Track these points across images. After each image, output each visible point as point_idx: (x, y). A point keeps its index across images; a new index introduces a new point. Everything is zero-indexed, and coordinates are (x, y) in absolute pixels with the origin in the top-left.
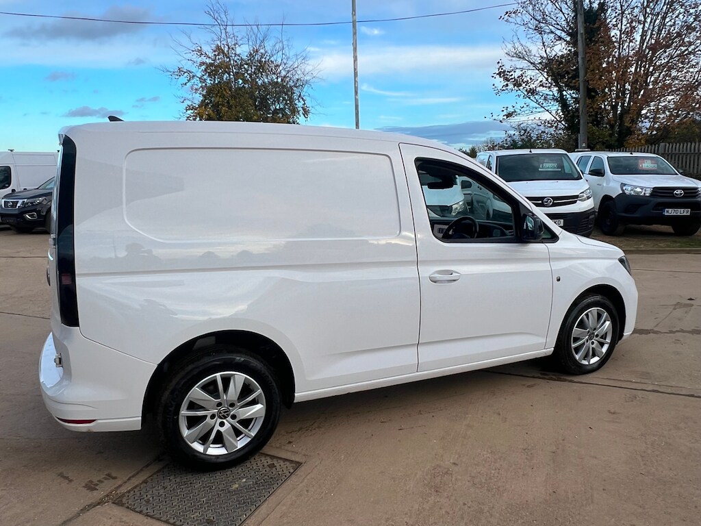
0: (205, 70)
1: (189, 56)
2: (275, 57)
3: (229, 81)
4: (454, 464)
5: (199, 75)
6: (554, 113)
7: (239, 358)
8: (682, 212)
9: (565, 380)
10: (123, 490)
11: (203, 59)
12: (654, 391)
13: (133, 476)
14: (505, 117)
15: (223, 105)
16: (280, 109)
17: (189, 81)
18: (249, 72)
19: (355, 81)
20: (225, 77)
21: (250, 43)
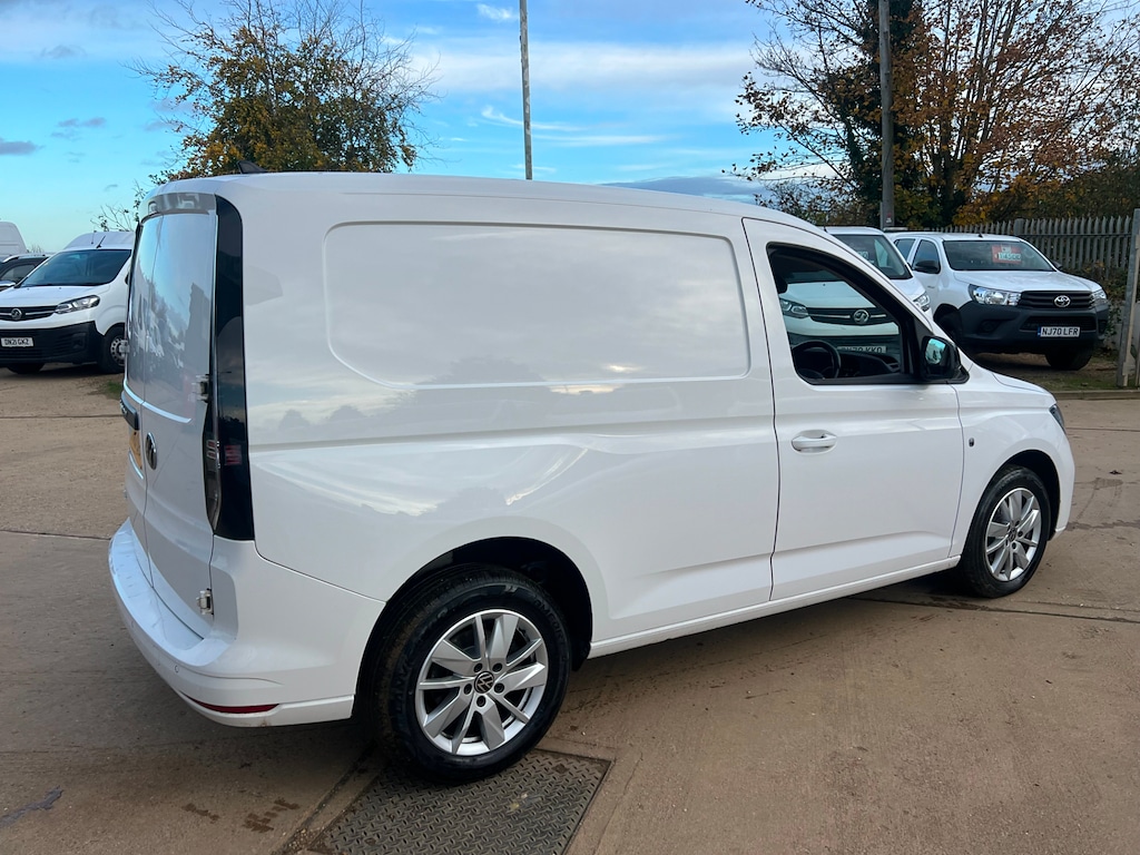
0: (222, 73)
1: (190, 46)
2: (350, 54)
3: (266, 96)
4: (860, 748)
5: (209, 81)
6: (837, 166)
7: (511, 586)
8: (1067, 332)
9: (976, 608)
10: (319, 825)
11: (219, 53)
12: (1118, 620)
13: (326, 801)
14: (756, 172)
15: (257, 138)
16: (361, 148)
17: (190, 91)
18: (303, 79)
19: (526, 105)
20: (258, 88)
21: (303, 27)
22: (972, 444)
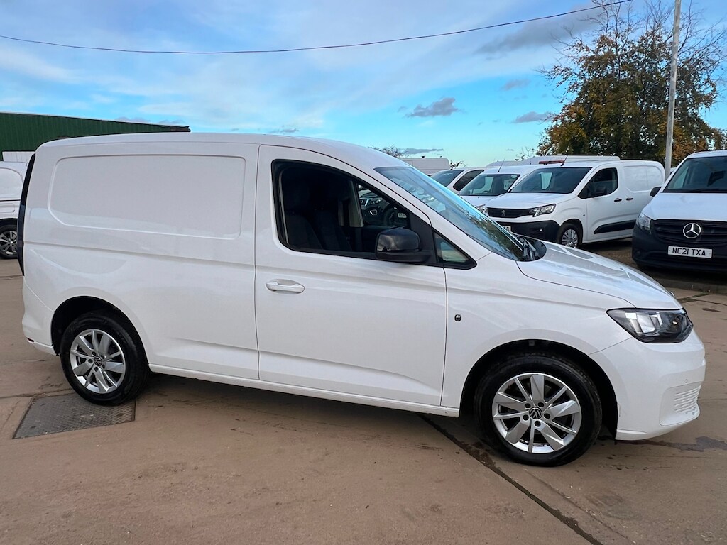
5: (578, 71)
11: (584, 53)
22: (459, 319)
